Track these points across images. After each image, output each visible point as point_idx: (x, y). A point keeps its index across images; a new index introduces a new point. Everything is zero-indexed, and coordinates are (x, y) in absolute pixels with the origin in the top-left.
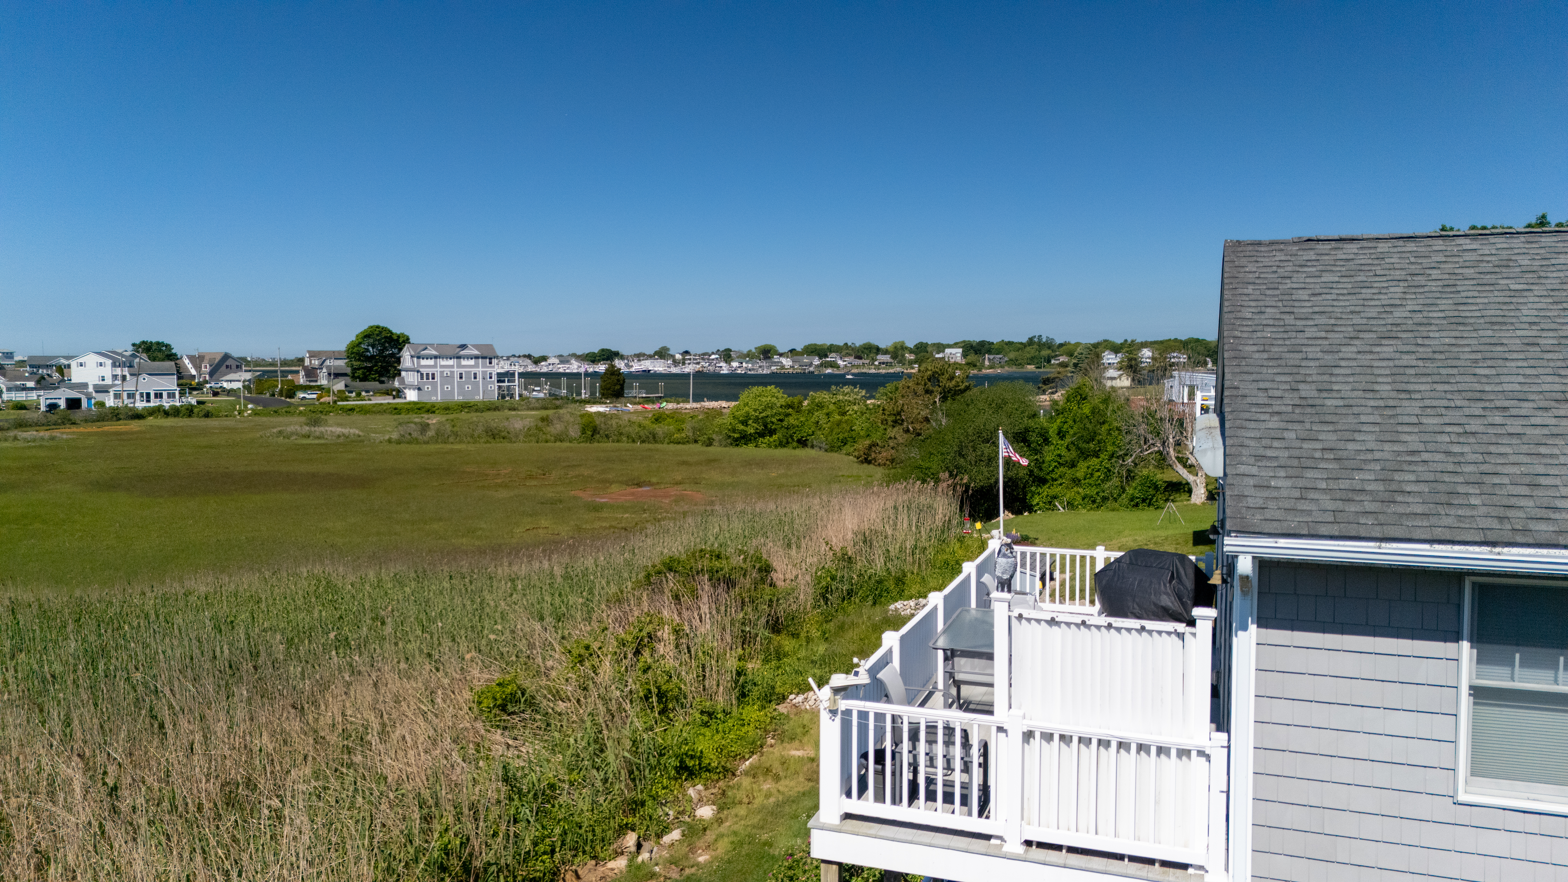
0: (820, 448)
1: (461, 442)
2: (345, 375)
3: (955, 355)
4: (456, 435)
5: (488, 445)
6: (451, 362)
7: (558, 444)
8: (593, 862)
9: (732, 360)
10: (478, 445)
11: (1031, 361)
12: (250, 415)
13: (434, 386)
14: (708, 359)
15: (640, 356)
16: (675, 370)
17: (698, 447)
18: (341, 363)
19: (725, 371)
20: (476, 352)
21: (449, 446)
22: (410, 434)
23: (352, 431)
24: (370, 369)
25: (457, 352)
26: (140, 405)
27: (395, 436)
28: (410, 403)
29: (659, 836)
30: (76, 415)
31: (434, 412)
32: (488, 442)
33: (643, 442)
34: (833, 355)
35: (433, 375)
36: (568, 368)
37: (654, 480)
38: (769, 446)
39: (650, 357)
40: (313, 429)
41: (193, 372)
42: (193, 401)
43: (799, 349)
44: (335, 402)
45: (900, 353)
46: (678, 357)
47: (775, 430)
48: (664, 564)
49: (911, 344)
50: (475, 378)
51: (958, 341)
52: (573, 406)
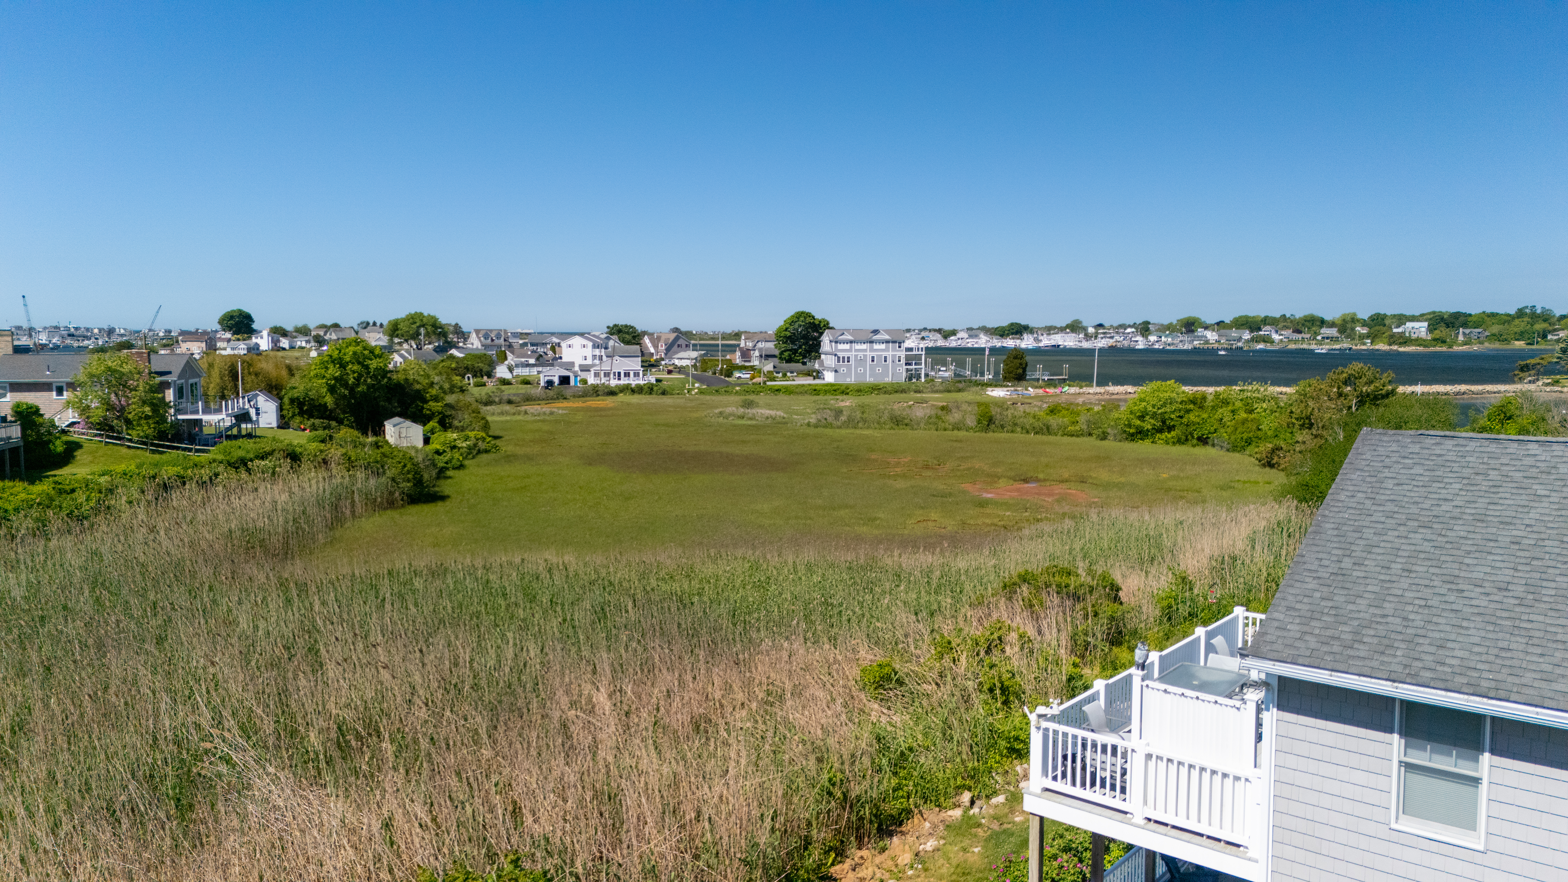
0: (1222, 447)
1: (868, 428)
2: (774, 356)
3: (1420, 329)
4: (865, 421)
5: (892, 431)
6: (864, 346)
7: (956, 432)
8: (937, 809)
9: (1150, 334)
10: (883, 431)
11: (1520, 336)
12: (696, 394)
13: (849, 368)
14: (1123, 333)
15: (1050, 330)
16: (1086, 345)
17: (1092, 441)
18: (771, 345)
19: (1140, 346)
20: (887, 337)
21: (858, 432)
22: (826, 419)
23: (778, 413)
24: (795, 352)
25: (870, 337)
26: (614, 382)
27: (813, 421)
28: (827, 385)
29: (988, 797)
30: (568, 392)
31: (848, 394)
32: (892, 428)
33: (1036, 433)
34: (1268, 328)
35: (848, 358)
36: (977, 343)
37: (1041, 476)
38: (1167, 443)
39: (1062, 330)
40: (747, 411)
41: (652, 350)
42: (653, 381)
43: (1227, 321)
44: (765, 383)
45: (1349, 326)
46: (1091, 330)
47: (1174, 426)
48: (1019, 576)
49: (1364, 314)
50: (885, 361)
51: (1425, 312)
52: (975, 389)
